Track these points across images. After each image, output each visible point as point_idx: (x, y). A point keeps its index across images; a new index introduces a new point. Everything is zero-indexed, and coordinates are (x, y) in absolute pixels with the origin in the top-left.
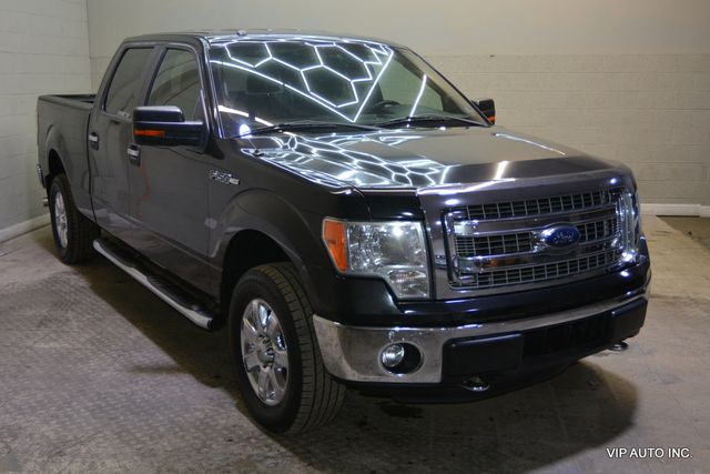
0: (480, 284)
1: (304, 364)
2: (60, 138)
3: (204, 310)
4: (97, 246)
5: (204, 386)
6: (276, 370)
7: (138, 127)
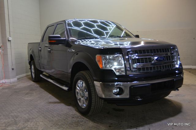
0: (139, 71)
1: (92, 95)
2: (33, 52)
3: (66, 86)
4: (41, 75)
5: (66, 106)
6: (85, 98)
7: (49, 40)
